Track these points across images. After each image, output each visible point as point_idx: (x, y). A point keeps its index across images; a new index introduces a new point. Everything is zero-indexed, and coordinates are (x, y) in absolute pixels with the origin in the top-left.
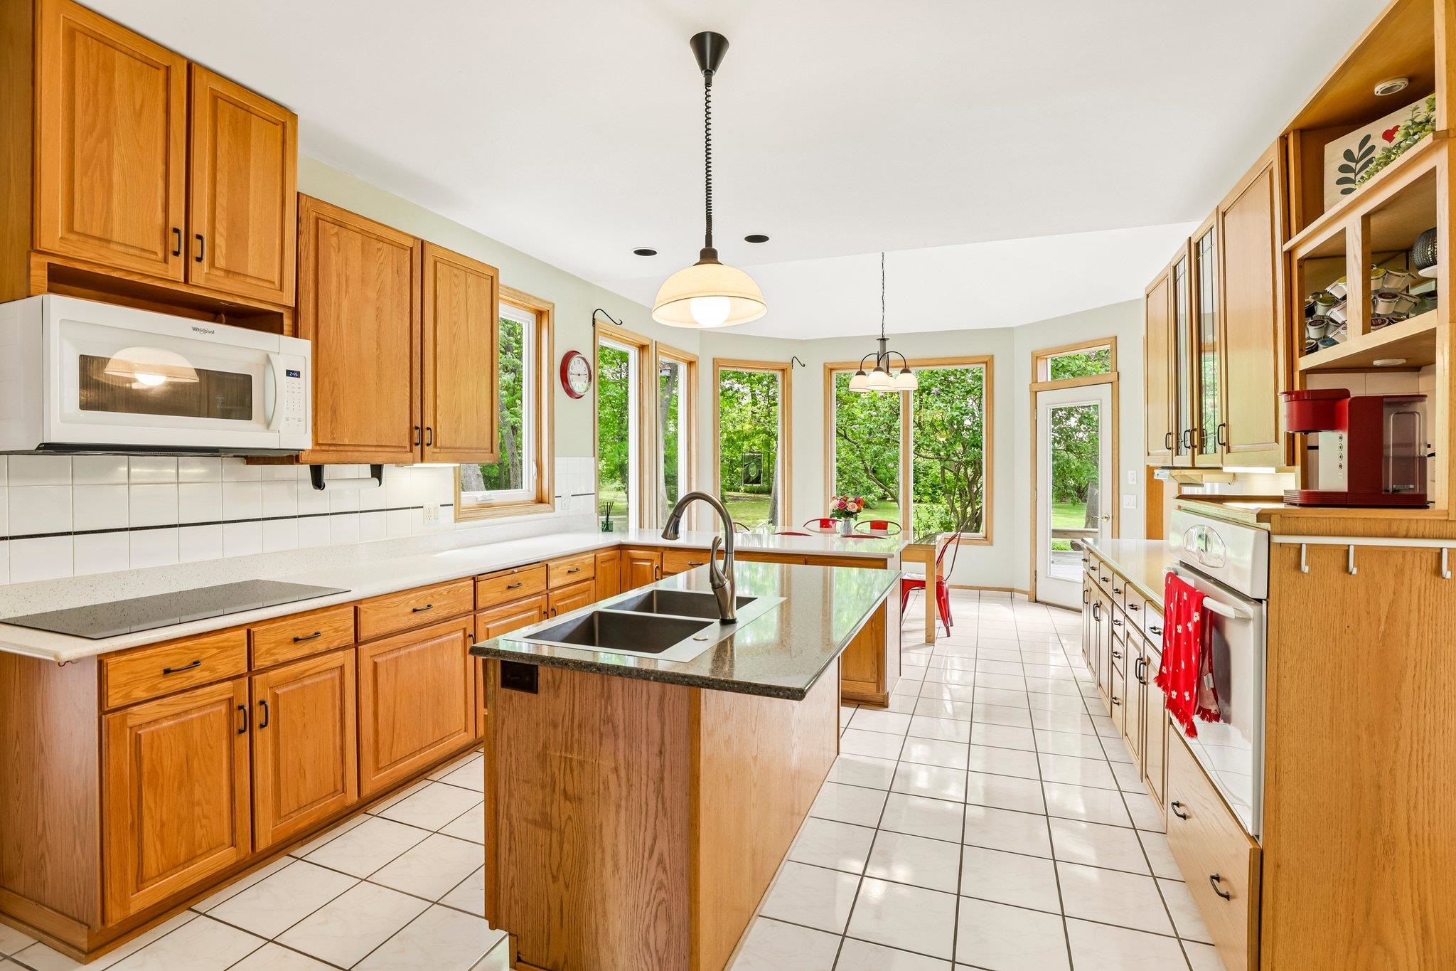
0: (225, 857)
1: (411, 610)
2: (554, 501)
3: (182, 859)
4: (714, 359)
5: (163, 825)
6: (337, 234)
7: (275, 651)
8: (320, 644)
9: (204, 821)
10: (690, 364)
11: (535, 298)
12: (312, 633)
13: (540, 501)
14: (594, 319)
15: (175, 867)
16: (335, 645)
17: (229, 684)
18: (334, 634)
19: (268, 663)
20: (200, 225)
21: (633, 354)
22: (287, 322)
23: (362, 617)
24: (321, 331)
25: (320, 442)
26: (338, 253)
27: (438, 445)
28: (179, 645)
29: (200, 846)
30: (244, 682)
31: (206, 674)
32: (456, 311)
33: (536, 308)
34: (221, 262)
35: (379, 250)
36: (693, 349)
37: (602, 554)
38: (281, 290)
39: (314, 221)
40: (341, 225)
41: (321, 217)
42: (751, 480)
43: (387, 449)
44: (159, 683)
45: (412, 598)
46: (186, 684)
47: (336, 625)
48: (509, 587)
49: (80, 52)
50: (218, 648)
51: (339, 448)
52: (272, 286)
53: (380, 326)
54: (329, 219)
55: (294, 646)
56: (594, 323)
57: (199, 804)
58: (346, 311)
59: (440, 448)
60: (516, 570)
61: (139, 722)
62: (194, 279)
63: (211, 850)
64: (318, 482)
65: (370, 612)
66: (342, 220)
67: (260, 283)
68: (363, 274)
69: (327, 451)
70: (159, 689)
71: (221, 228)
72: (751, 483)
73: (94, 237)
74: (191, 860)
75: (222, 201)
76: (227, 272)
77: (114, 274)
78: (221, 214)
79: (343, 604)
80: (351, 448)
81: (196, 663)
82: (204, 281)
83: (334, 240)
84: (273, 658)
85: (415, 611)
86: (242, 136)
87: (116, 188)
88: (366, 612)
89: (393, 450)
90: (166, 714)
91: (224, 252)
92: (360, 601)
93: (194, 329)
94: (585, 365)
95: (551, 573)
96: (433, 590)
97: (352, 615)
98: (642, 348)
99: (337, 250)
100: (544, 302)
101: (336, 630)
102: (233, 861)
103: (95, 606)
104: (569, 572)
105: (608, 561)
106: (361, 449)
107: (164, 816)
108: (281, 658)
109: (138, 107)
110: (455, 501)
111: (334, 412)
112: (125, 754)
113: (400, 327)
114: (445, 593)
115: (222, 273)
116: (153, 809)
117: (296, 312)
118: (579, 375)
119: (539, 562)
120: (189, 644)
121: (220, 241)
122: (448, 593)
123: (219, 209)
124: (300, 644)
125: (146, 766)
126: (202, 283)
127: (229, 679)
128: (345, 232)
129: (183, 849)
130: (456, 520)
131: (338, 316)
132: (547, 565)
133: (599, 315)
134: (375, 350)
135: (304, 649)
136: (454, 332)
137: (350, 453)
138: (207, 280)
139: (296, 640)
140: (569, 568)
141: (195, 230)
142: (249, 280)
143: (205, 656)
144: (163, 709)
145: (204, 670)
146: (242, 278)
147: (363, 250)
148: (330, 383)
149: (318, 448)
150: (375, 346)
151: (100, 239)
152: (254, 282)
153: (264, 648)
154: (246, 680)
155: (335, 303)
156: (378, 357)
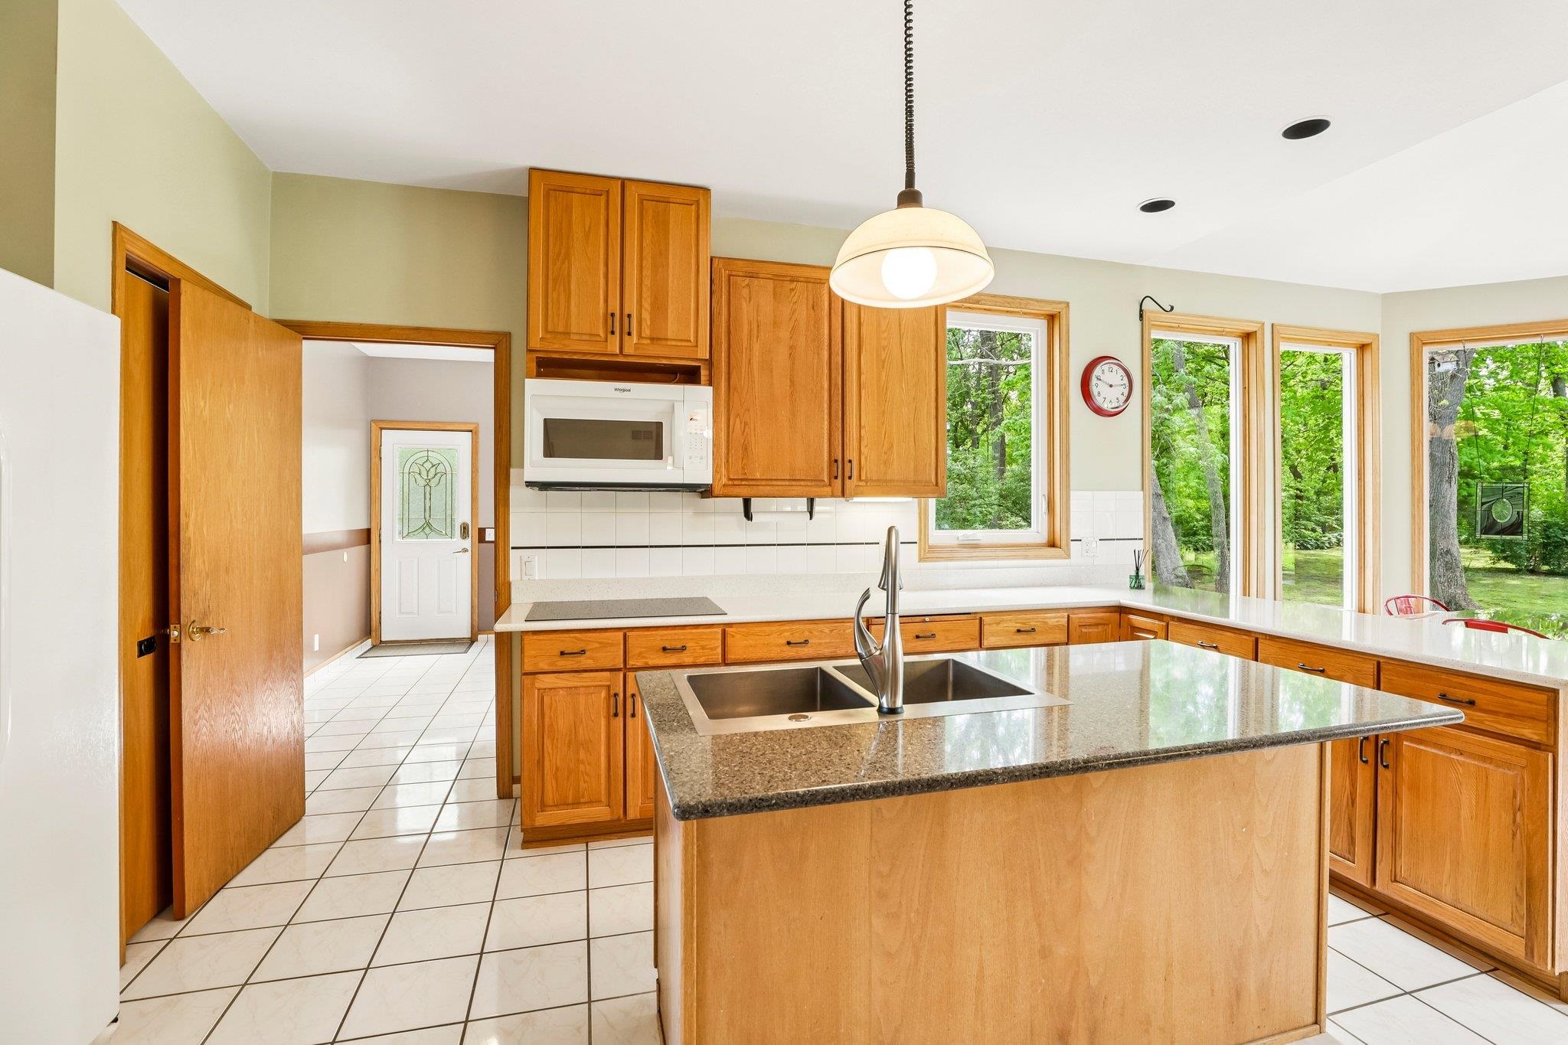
0: (600, 813)
1: (785, 642)
2: (1068, 545)
3: (570, 800)
4: (1412, 335)
5: (557, 769)
6: (748, 285)
7: (646, 655)
8: (688, 657)
9: (586, 778)
10: (1362, 348)
11: (1037, 301)
12: (679, 646)
13: (1052, 544)
14: (1141, 310)
15: (564, 804)
16: (701, 660)
17: (607, 674)
18: (701, 651)
19: (639, 664)
20: (631, 307)
21: (1235, 347)
22: (704, 373)
23: (729, 640)
24: (733, 376)
25: (732, 477)
26: (750, 302)
27: (863, 478)
28: (572, 635)
29: (583, 797)
30: (619, 675)
31: (590, 662)
32: (886, 334)
33: (1048, 313)
34: (646, 332)
35: (792, 290)
36: (1364, 324)
37: (1084, 615)
38: (697, 346)
39: (727, 278)
40: (752, 276)
41: (734, 273)
42: (1498, 528)
43: (802, 483)
44: (557, 661)
45: (786, 631)
46: (575, 667)
47: (703, 643)
48: (917, 637)
49: (552, 204)
50: (600, 643)
51: (751, 483)
52: (689, 344)
53: (793, 364)
54: (741, 274)
55: (661, 653)
56: (1141, 316)
57: (583, 763)
58: (757, 354)
59: (866, 481)
60: (927, 619)
61: (545, 687)
62: (626, 351)
63: (590, 803)
64: (748, 515)
65: (738, 636)
66: (752, 270)
67: (679, 344)
68: (775, 316)
69: (739, 485)
70: (556, 665)
71: (646, 305)
72: (1497, 533)
73: (560, 333)
74: (577, 804)
75: (647, 282)
76: (652, 339)
77: (575, 357)
78: (646, 294)
79: (713, 625)
80: (764, 483)
81: (583, 652)
82: (634, 349)
83: (745, 292)
84: (644, 660)
85: (789, 643)
86: (662, 226)
87: (573, 293)
88: (733, 636)
89: (809, 483)
90: (561, 686)
91: (649, 323)
92: (730, 625)
93: (616, 390)
94: (1121, 372)
95: (986, 628)
96: (812, 626)
97: (719, 636)
98: (1247, 337)
99: (748, 299)
100: (1054, 302)
101: (703, 648)
102: (608, 818)
103: (590, 601)
104: (1019, 631)
105: (1097, 625)
106: (774, 483)
107: (558, 763)
108: (651, 663)
109: (587, 229)
110: (920, 539)
111: (745, 448)
112: (534, 707)
113: (816, 361)
114: (827, 631)
115: (649, 341)
116: (551, 754)
117: (710, 362)
118: (1111, 386)
119: (970, 614)
120: (578, 635)
121: (646, 315)
122: (831, 631)
123: (644, 290)
124: (668, 653)
125: (547, 720)
126: (632, 352)
127: (606, 670)
128: (756, 282)
129: (571, 792)
130: (921, 560)
131: (750, 360)
132: (981, 618)
133: (1148, 305)
134: (788, 388)
135: (672, 659)
136: (883, 358)
137: (761, 487)
138: (636, 349)
139: (664, 649)
140: (1019, 626)
141: (626, 312)
142: (669, 343)
143: (590, 647)
144: (558, 681)
145: (589, 658)
146: (664, 342)
147: (775, 294)
148: (741, 423)
149: (730, 483)
150: (789, 383)
151: (564, 333)
152: (674, 343)
153: (638, 650)
154: (621, 674)
155: (746, 348)
156: (792, 394)
